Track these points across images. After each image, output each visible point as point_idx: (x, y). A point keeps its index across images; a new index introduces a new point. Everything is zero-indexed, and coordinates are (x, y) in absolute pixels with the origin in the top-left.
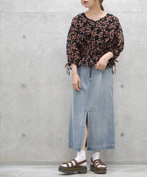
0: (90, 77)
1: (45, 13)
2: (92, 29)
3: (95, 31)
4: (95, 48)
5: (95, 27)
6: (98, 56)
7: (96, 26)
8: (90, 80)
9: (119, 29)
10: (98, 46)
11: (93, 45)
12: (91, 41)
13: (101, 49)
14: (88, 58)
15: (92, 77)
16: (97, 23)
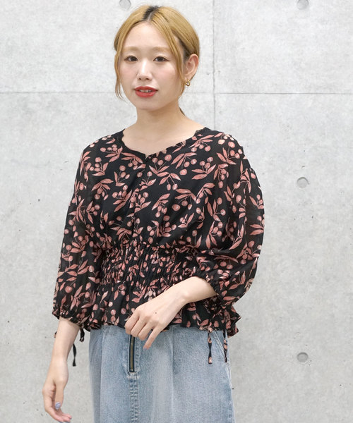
0: (132, 369)
1: (25, 95)
2: (133, 184)
3: (141, 193)
4: (142, 257)
5: (145, 176)
6: (154, 282)
7: (150, 174)
8: (131, 381)
9: (239, 179)
10: (154, 249)
11: (135, 243)
12: (132, 228)
13: (166, 256)
14: (120, 293)
15: (138, 370)
16: (154, 160)
